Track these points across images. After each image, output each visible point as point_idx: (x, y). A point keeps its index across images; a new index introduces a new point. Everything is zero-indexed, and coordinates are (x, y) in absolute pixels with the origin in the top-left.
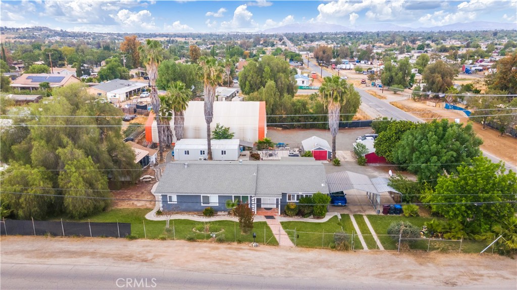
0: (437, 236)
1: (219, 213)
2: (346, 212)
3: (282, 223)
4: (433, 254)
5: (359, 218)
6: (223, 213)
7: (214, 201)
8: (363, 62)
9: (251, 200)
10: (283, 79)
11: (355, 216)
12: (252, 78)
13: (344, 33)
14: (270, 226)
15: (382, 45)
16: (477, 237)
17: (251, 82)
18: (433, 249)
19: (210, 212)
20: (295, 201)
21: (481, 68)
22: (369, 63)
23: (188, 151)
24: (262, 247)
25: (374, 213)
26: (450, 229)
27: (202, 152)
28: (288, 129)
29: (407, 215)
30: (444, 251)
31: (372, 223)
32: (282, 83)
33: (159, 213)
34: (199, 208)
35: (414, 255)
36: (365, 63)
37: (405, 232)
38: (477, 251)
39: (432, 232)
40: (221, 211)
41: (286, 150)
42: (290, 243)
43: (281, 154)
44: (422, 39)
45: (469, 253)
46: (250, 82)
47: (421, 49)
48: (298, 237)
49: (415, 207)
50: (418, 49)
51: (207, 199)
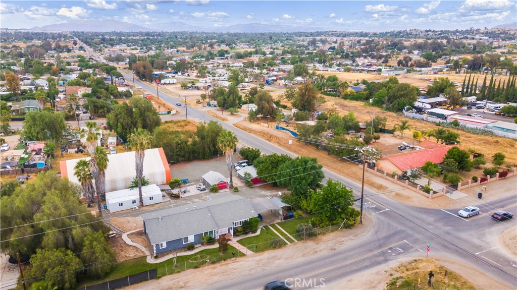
0: (317, 227)
1: (196, 246)
2: (265, 225)
3: (238, 241)
4: (319, 237)
5: (273, 226)
6: (198, 245)
7: (191, 239)
8: (180, 74)
9: (215, 232)
10: (151, 118)
11: (271, 225)
12: (124, 120)
13: (141, 34)
14: (233, 245)
15: (184, 49)
16: (335, 222)
17: (124, 123)
18: (319, 234)
19: (191, 247)
20: (239, 225)
21: (275, 78)
22: (186, 74)
23: (122, 204)
24: (239, 259)
25: (279, 221)
26: (322, 221)
27: (134, 202)
28: (175, 163)
29: (297, 218)
30: (324, 234)
31: (282, 227)
32: (150, 121)
33: (156, 257)
34: (182, 246)
35: (312, 240)
36: (182, 74)
37: (306, 229)
38: (337, 229)
39: (314, 225)
40: (196, 244)
41: (192, 185)
42: (252, 252)
43: (192, 190)
44: (217, 42)
45: (333, 231)
46: (122, 124)
47: (222, 56)
48: (256, 247)
49: (300, 212)
50: (219, 56)
51: (186, 239)
